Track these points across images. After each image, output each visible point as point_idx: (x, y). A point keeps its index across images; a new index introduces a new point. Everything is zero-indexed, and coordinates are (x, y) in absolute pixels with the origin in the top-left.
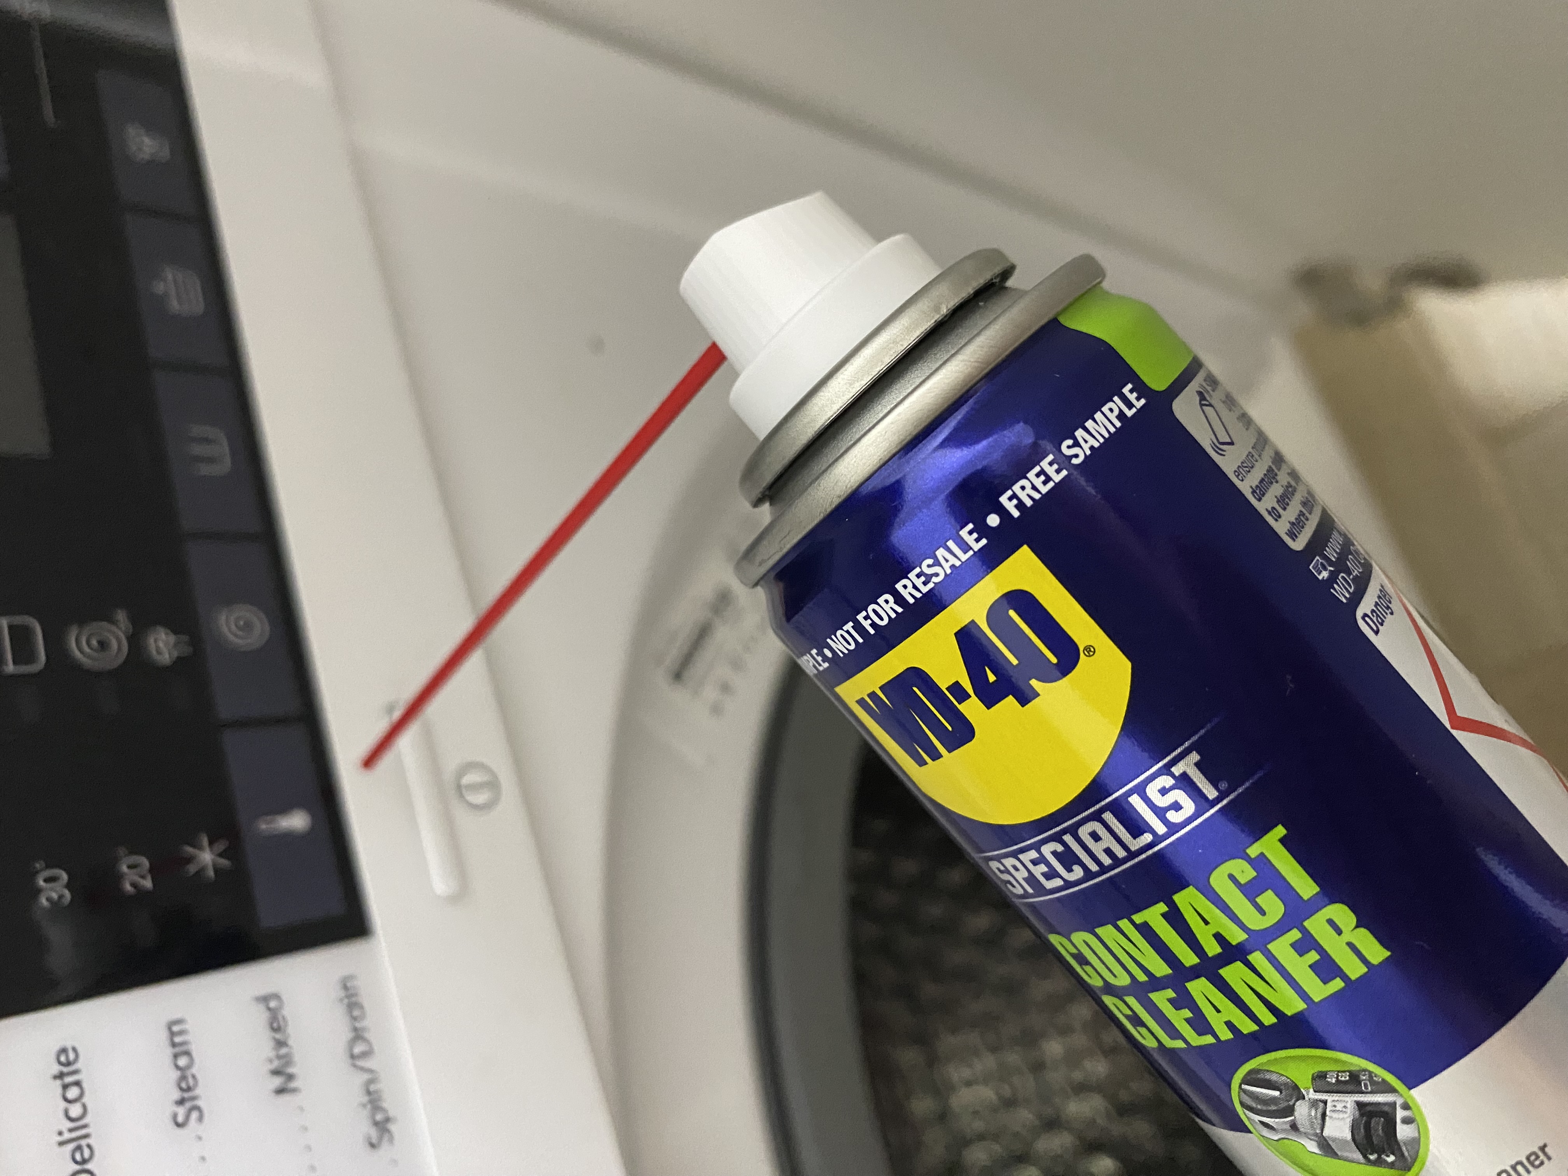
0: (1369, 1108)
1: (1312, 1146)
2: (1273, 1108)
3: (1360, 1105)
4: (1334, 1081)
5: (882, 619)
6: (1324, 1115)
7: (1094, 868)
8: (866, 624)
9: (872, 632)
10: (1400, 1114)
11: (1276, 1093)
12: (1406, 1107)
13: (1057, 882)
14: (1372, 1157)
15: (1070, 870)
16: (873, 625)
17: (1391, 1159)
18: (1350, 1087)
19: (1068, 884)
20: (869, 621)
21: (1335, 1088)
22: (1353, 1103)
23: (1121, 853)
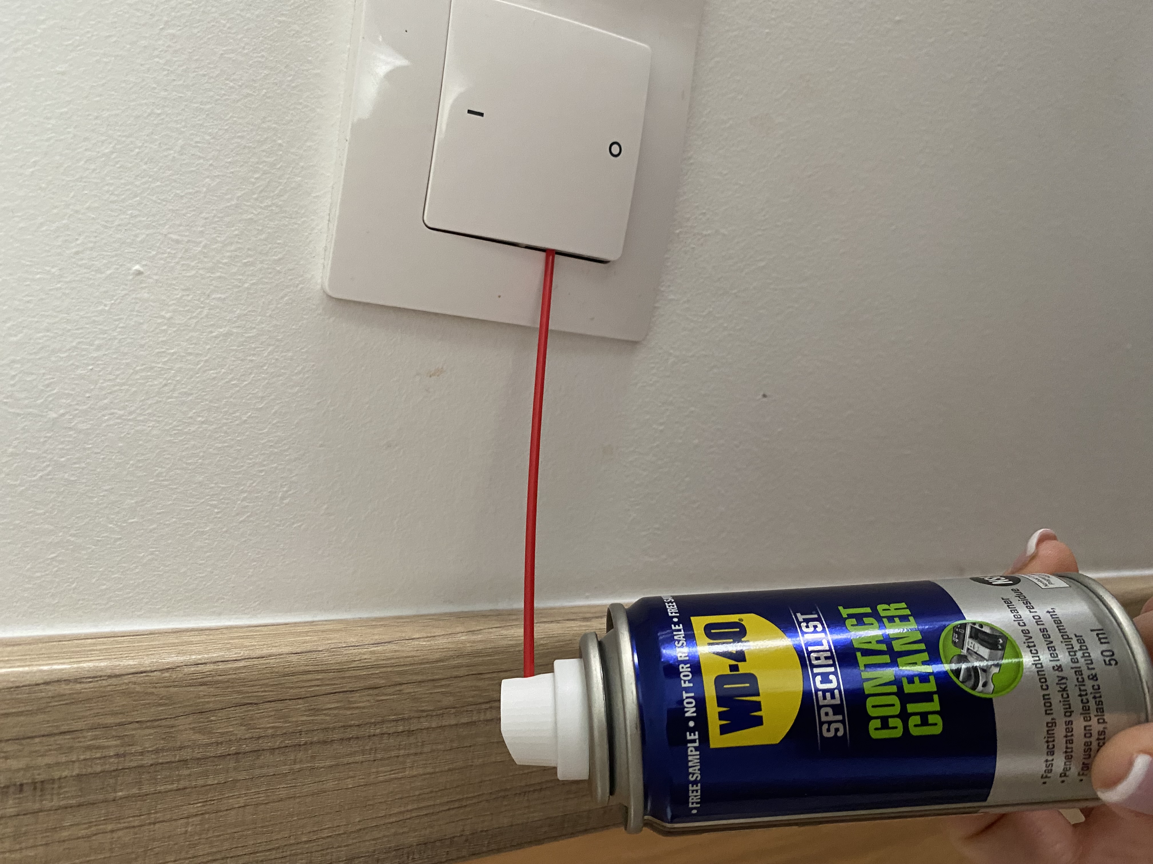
0: (973, 635)
2: (972, 673)
3: (971, 637)
4: (957, 640)
5: (688, 676)
6: (976, 653)
7: (832, 669)
8: (687, 685)
10: (977, 626)
12: (974, 624)
14: (1000, 647)
17: (1001, 641)
18: (962, 636)
19: (839, 688)
20: (687, 682)
21: (961, 641)
22: (971, 640)
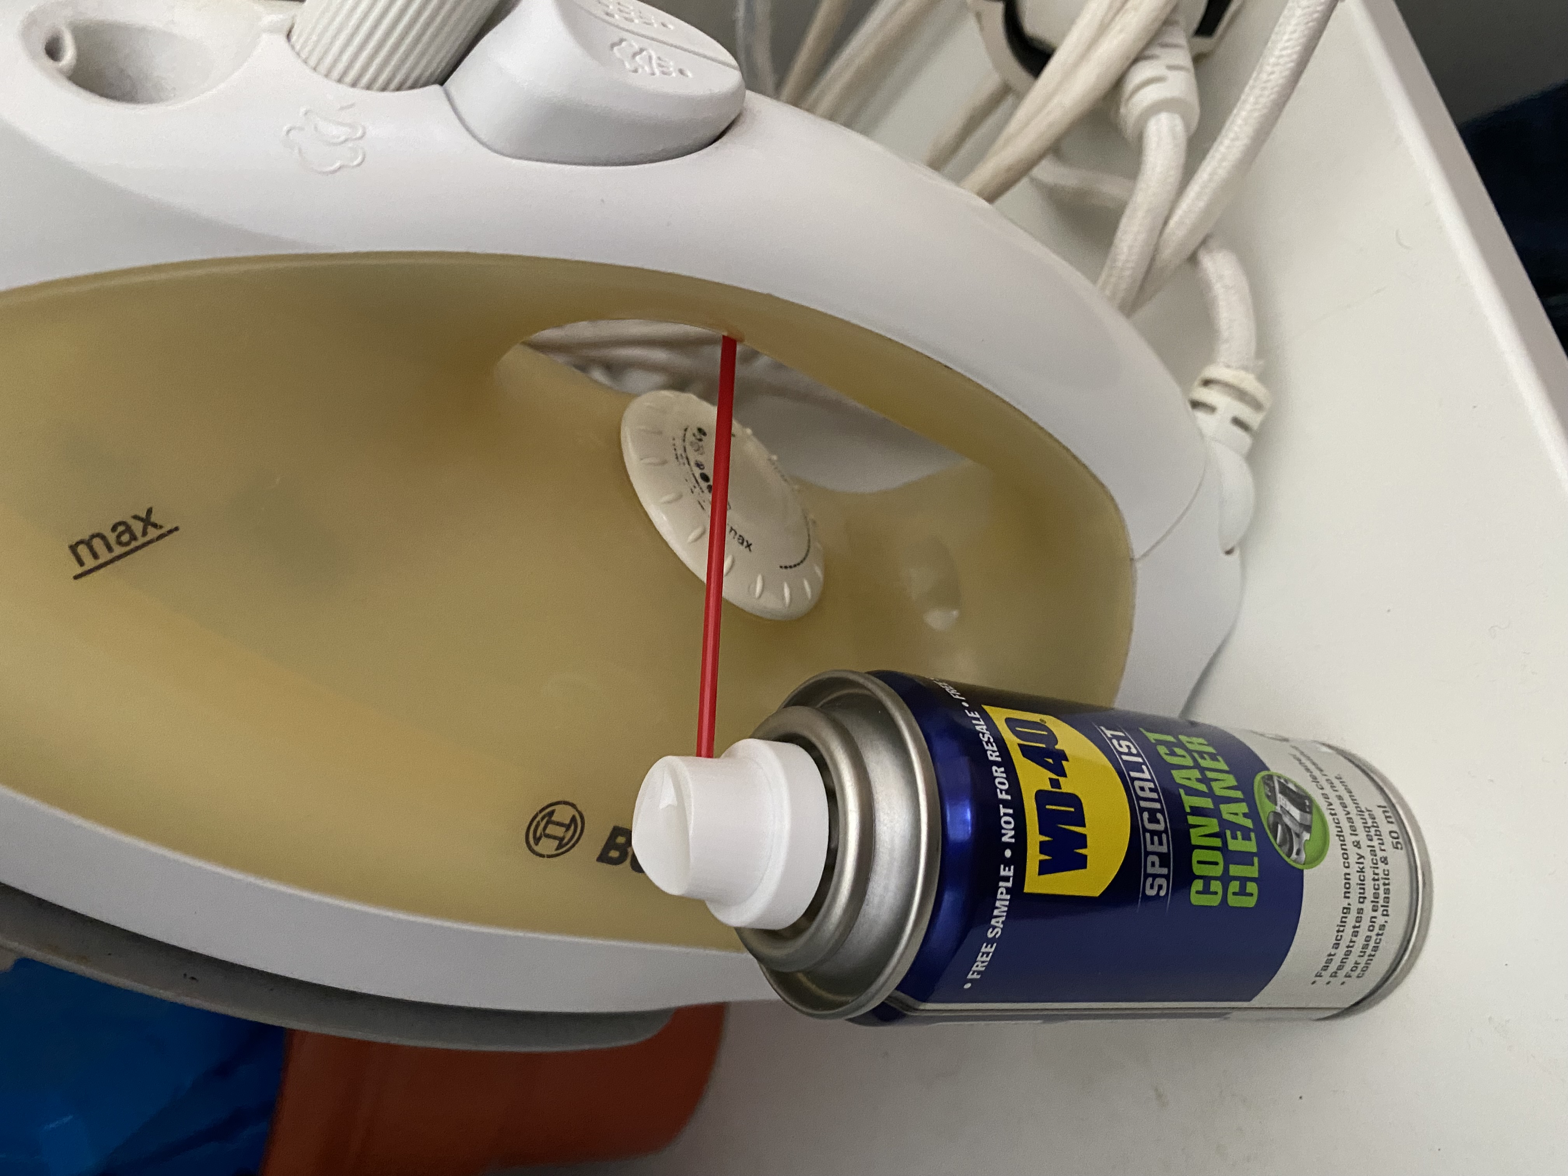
0: (1282, 791)
1: (1306, 836)
2: (1288, 836)
3: (1281, 794)
4: (1270, 795)
5: (1004, 784)
6: (1289, 813)
7: (1157, 806)
8: (1004, 796)
9: (1009, 797)
11: (1280, 827)
12: (1279, 778)
13: (1164, 836)
15: (1158, 822)
16: (1007, 792)
18: (1272, 791)
19: (1166, 831)
20: (1004, 792)
21: (1274, 797)
22: (1281, 797)
23: (1152, 785)
